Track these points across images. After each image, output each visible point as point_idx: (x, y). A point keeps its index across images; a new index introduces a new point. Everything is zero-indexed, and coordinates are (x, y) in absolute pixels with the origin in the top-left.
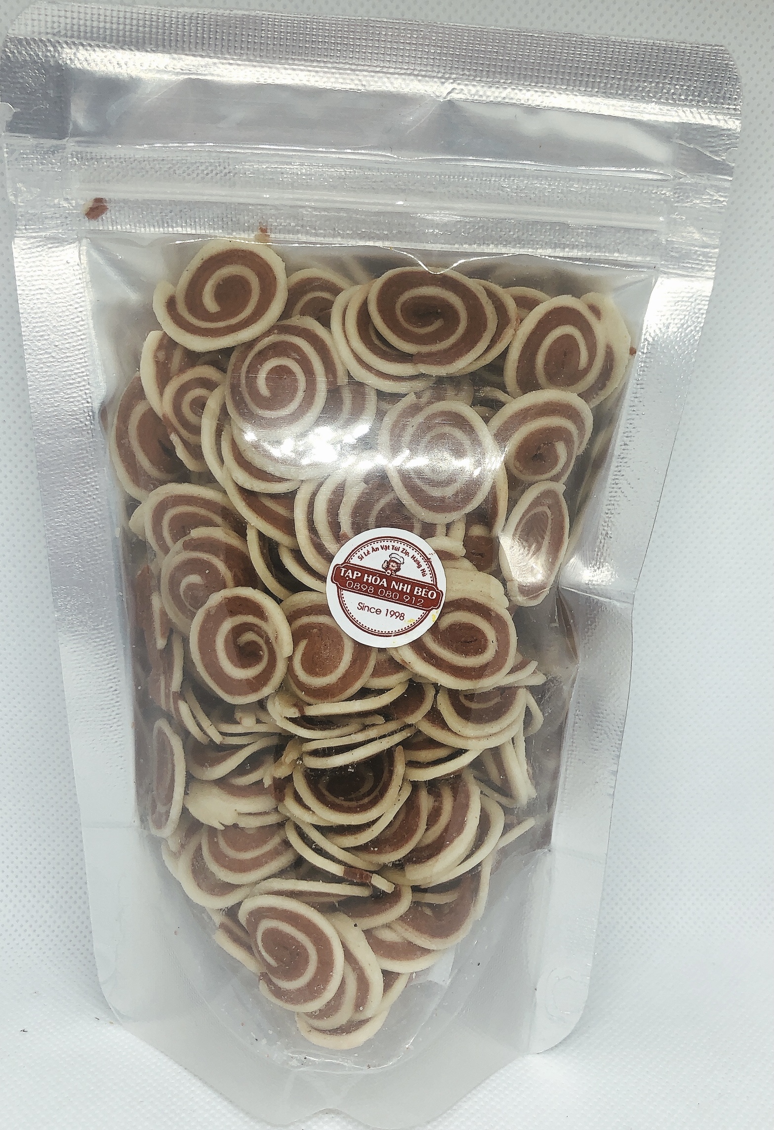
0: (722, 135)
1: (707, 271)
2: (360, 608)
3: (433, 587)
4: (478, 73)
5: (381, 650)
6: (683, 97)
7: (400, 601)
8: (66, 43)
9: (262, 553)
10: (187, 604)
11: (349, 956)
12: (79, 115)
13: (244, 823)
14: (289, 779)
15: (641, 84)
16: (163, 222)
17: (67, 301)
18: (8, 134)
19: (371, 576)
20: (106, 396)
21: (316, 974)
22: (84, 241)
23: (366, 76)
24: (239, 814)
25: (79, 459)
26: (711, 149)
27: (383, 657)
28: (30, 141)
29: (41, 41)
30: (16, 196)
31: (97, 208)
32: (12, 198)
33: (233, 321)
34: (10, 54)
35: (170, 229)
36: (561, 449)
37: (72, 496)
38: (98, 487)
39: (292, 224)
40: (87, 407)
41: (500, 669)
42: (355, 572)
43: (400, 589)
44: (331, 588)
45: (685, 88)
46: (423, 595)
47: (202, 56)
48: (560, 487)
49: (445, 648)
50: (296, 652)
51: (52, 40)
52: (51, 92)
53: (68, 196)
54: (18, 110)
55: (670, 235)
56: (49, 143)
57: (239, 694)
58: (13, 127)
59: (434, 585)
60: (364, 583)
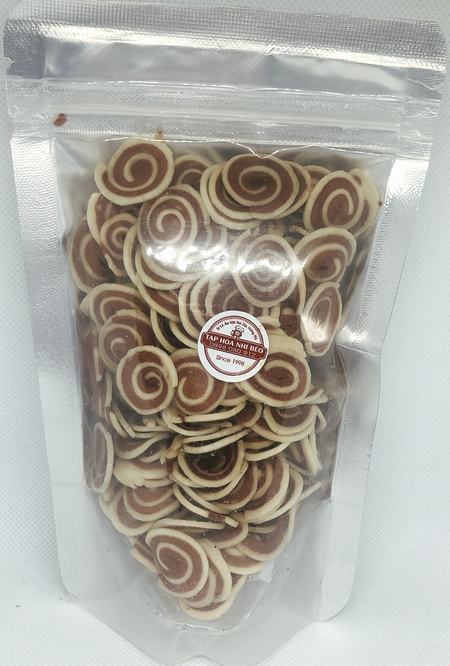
0: (435, 75)
1: (425, 156)
2: (218, 358)
3: (261, 346)
4: (289, 39)
5: (230, 383)
6: (411, 53)
7: (242, 354)
8: (43, 22)
9: (160, 326)
10: (115, 355)
11: (211, 565)
12: (50, 66)
13: (148, 485)
14: (176, 459)
15: (386, 45)
16: (100, 128)
17: (43, 175)
18: (8, 75)
19: (224, 339)
20: (66, 231)
21: (192, 575)
22: (53, 139)
23: (221, 41)
24: (146, 479)
25: (51, 268)
26: (428, 83)
27: (231, 387)
28: (21, 80)
29: (28, 20)
30: (12, 112)
31: (61, 119)
32: (10, 113)
33: (142, 187)
34: (9, 29)
35: (104, 132)
36: (337, 263)
37: (46, 291)
38: (61, 285)
39: (177, 129)
40: (55, 238)
41: (301, 394)
42: (215, 337)
43: (242, 347)
44: (200, 347)
45: (413, 47)
46: (255, 351)
47: (123, 29)
48: (337, 285)
49: (268, 382)
50: (180, 385)
51: (35, 20)
52: (34, 51)
53: (44, 113)
54: (14, 62)
55: (403, 134)
56: (32, 81)
57: (146, 409)
58: (11, 72)
59: (262, 345)
60: (220, 343)
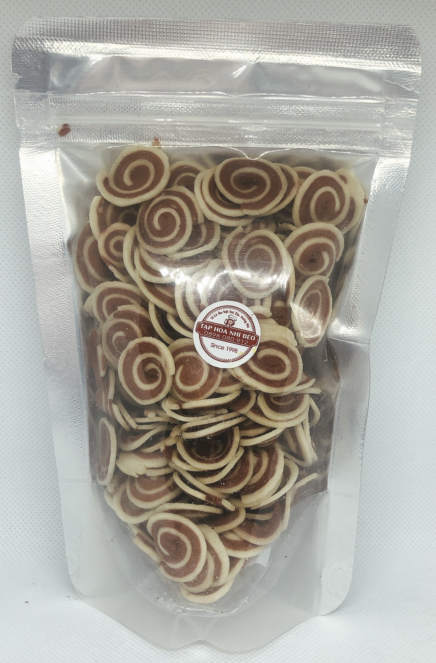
0: (412, 76)
1: (406, 154)
2: (212, 346)
3: (253, 334)
4: (273, 47)
5: (225, 370)
6: (388, 56)
7: (235, 342)
8: (47, 39)
9: (157, 317)
10: (116, 349)
11: (210, 548)
12: (54, 80)
13: (150, 473)
14: (174, 446)
15: (364, 49)
16: (101, 137)
17: (49, 182)
18: (16, 90)
19: (218, 328)
20: (72, 234)
21: (191, 557)
22: (58, 148)
23: (210, 51)
24: (147, 468)
25: (56, 270)
26: (405, 84)
27: (226, 375)
28: (28, 93)
29: (34, 38)
30: (20, 124)
31: (65, 129)
32: (18, 125)
33: (140, 189)
34: (17, 47)
35: (105, 141)
36: (326, 256)
37: (52, 292)
38: (67, 286)
39: (172, 136)
40: (60, 241)
41: (293, 381)
42: (209, 326)
43: (235, 335)
44: (196, 335)
45: (389, 50)
46: (248, 338)
47: (121, 44)
48: (326, 279)
49: (261, 369)
50: (177, 373)
51: (40, 38)
52: (39, 66)
53: (49, 124)
54: (22, 77)
55: (385, 134)
56: (38, 94)
57: (146, 399)
58: (20, 86)
59: (254, 332)
60: (215, 332)
